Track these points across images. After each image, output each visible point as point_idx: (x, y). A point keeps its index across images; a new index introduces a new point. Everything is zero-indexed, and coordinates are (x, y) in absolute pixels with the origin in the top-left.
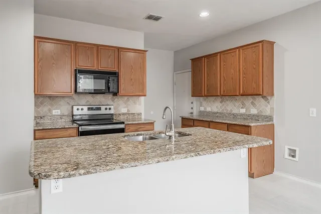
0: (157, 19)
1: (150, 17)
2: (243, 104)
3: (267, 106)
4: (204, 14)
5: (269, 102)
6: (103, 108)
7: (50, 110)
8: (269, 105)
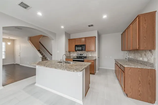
0: (92, 25)
1: (89, 26)
2: (141, 55)
3: (152, 57)
4: (105, 17)
5: (152, 54)
6: (83, 54)
7: (73, 55)
8: (153, 56)
